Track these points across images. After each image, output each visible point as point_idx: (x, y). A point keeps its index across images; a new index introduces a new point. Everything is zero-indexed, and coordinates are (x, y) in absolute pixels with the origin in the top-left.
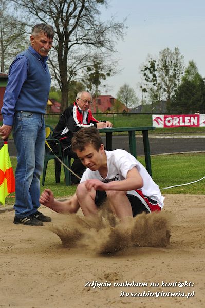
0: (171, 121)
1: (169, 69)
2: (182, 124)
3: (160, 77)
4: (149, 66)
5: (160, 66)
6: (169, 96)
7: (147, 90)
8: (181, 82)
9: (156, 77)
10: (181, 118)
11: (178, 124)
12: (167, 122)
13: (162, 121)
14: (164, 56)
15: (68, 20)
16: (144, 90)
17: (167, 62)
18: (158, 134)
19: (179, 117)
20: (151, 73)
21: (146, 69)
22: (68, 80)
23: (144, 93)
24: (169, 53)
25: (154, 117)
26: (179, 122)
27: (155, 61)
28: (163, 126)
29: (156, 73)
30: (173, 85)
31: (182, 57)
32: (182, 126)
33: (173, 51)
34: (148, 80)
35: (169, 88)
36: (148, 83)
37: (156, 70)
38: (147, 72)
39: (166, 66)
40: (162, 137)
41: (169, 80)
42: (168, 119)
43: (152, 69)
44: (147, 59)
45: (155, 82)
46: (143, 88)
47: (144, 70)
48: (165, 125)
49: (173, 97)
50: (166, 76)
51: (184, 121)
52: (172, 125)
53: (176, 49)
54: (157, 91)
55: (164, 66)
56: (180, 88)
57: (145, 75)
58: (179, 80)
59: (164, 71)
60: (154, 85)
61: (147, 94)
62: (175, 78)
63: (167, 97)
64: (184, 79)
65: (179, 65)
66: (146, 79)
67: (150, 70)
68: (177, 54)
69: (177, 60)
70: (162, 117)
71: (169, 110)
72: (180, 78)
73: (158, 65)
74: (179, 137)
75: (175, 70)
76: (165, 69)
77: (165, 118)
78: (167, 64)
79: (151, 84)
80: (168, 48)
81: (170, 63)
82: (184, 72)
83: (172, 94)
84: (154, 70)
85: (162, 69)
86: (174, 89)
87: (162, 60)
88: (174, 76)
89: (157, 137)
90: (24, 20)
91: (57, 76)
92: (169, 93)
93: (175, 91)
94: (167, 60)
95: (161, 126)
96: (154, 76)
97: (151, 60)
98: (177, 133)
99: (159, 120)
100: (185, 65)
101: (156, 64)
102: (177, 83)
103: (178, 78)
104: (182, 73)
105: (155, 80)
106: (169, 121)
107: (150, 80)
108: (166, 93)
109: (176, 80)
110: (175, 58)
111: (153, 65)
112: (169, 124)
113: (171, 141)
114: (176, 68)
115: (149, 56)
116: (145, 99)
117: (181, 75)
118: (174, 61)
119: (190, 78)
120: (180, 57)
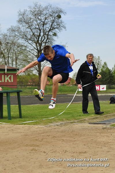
8: (100, 71)
15: (41, 44)
22: (41, 70)
24: (95, 59)
31: (101, 60)
33: (97, 58)
53: (98, 57)
62: (98, 70)
64: (102, 70)
65: (99, 64)
68: (99, 59)
75: (98, 66)
82: (101, 67)
90: (23, 44)
91: (37, 68)
100: (103, 64)
110: (98, 61)
114: (98, 65)
117: (100, 68)
118: (97, 62)
119: (104, 69)
120: (100, 60)
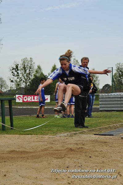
0: (27, 98)
1: (26, 70)
2: (33, 100)
3: (21, 74)
4: (15, 68)
5: (21, 68)
6: (26, 85)
7: (14, 81)
8: (33, 77)
9: (19, 74)
10: (32, 97)
11: (30, 100)
12: (24, 99)
13: (21, 98)
14: (24, 62)
16: (12, 81)
17: (26, 66)
18: (19, 106)
19: (31, 97)
20: (16, 71)
21: (13, 69)
23: (11, 83)
24: (27, 61)
25: (17, 96)
26: (31, 99)
27: (19, 65)
28: (22, 101)
29: (19, 71)
30: (29, 79)
32: (33, 102)
33: (29, 59)
34: (14, 76)
35: (26, 80)
36: (14, 77)
37: (19, 70)
38: (14, 71)
39: (24, 68)
40: (21, 107)
41: (26, 76)
42: (25, 97)
43: (16, 69)
44: (14, 63)
45: (18, 77)
46: (11, 80)
47: (12, 69)
48: (23, 101)
49: (28, 85)
50: (25, 73)
51: (34, 99)
52: (27, 101)
53: (30, 58)
54: (19, 82)
55: (23, 68)
56: (32, 80)
57: (12, 72)
58: (32, 76)
59: (24, 70)
60: (18, 78)
61: (13, 83)
62: (30, 75)
63: (25, 85)
64: (35, 75)
65: (32, 67)
66: (13, 75)
67: (15, 70)
68: (31, 61)
69: (31, 64)
70: (22, 96)
71: (26, 93)
72: (32, 75)
73: (20, 67)
74: (31, 107)
75: (30, 70)
76: (24, 69)
77: (23, 97)
78: (25, 67)
79: (16, 78)
80: (26, 58)
81: (27, 66)
82: (35, 71)
83: (28, 84)
84: (18, 70)
85: (22, 69)
86: (29, 81)
87: (23, 64)
88: (29, 74)
89: (19, 107)
92: (26, 83)
93: (30, 82)
94: (25, 65)
95: (21, 101)
96: (18, 73)
97: (16, 64)
98: (30, 105)
99: (20, 98)
100: (36, 68)
101: (19, 66)
102: (31, 77)
103: (31, 75)
104: (34, 72)
105: (19, 76)
106: (25, 99)
107: (15, 75)
108: (24, 83)
109: (30, 76)
110: (30, 63)
111: (17, 67)
112: (25, 100)
113: (26, 110)
114: (31, 69)
115: (15, 62)
116: (13, 86)
117: (33, 73)
118: (29, 65)
119: (38, 75)
120: (33, 63)
